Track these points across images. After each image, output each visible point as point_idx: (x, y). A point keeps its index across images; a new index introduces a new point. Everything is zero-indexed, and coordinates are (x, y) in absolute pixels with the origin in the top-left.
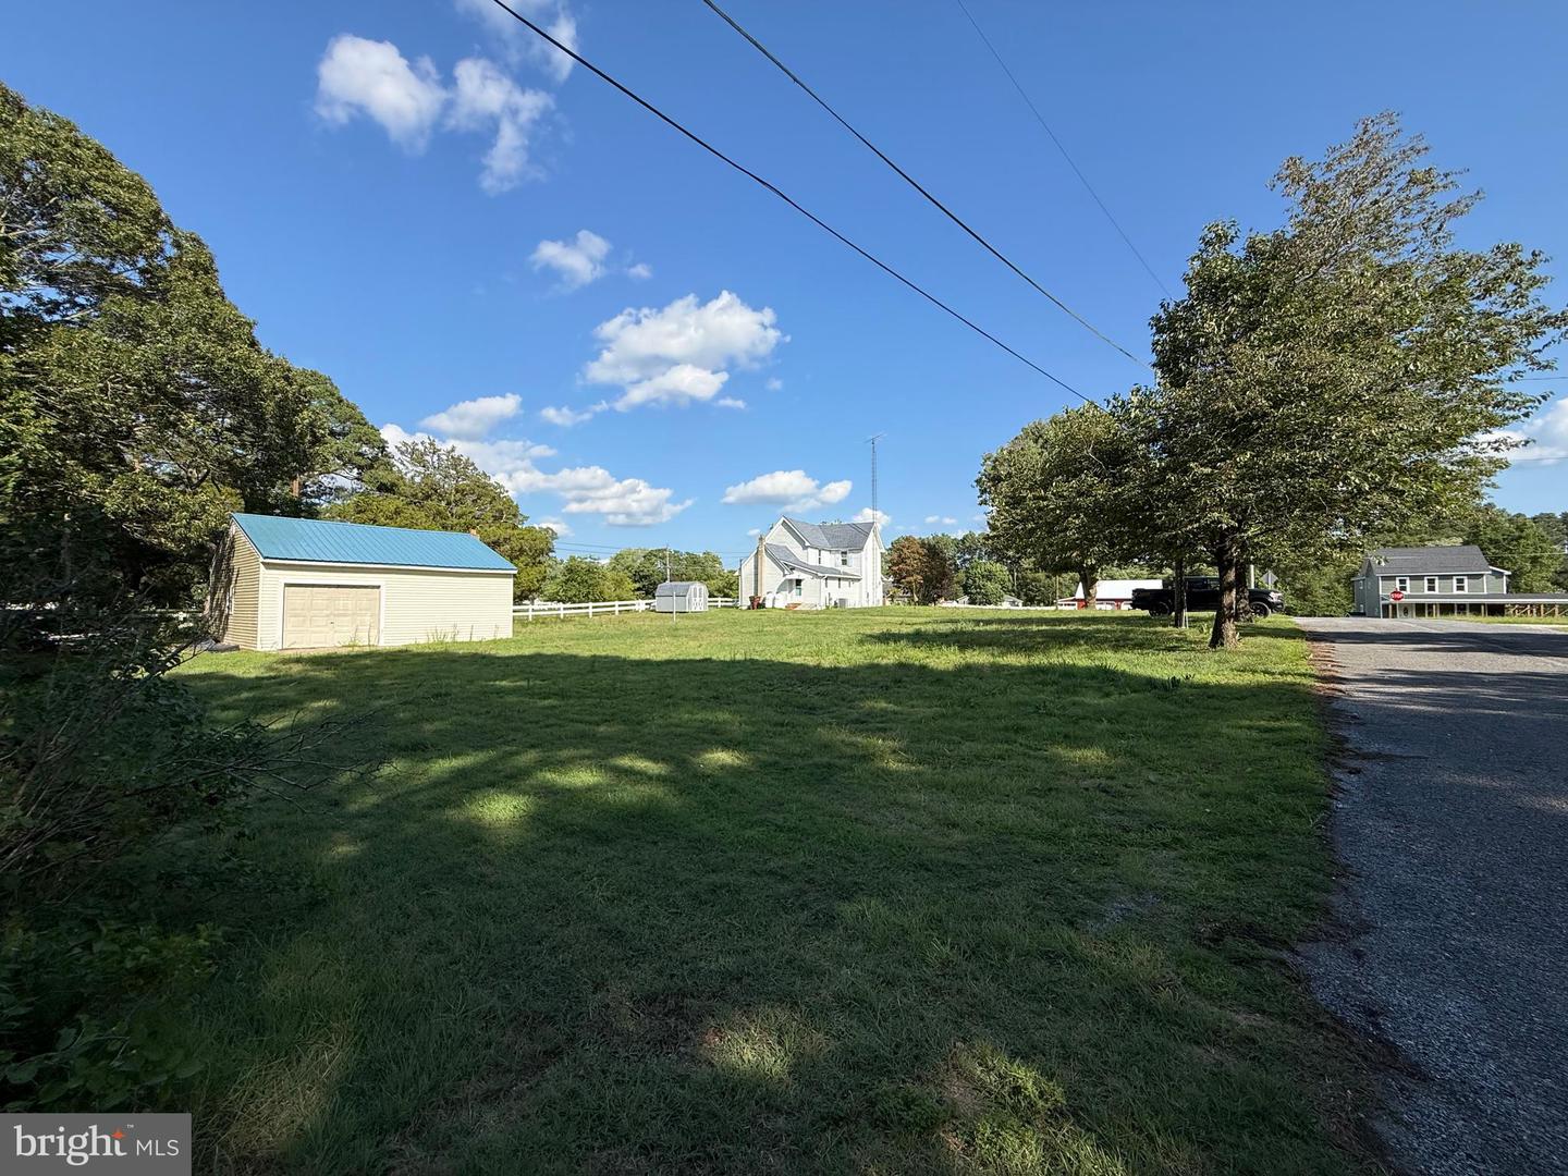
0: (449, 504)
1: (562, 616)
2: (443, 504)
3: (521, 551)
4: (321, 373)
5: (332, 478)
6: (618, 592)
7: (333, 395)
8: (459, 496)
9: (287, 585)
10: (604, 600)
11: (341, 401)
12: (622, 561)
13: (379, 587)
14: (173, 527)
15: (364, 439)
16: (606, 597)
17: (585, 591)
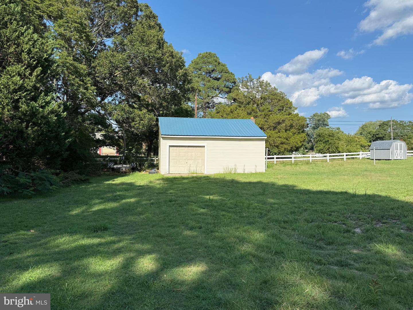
0: (258, 105)
1: (311, 161)
2: (255, 105)
3: (291, 126)
4: (212, 52)
5: (217, 99)
6: (349, 147)
7: (216, 61)
8: (262, 101)
9: (170, 146)
10: (339, 152)
11: (219, 63)
12: (366, 129)
13: (204, 147)
14: (135, 124)
15: (227, 79)
16: (340, 150)
17: (327, 147)
